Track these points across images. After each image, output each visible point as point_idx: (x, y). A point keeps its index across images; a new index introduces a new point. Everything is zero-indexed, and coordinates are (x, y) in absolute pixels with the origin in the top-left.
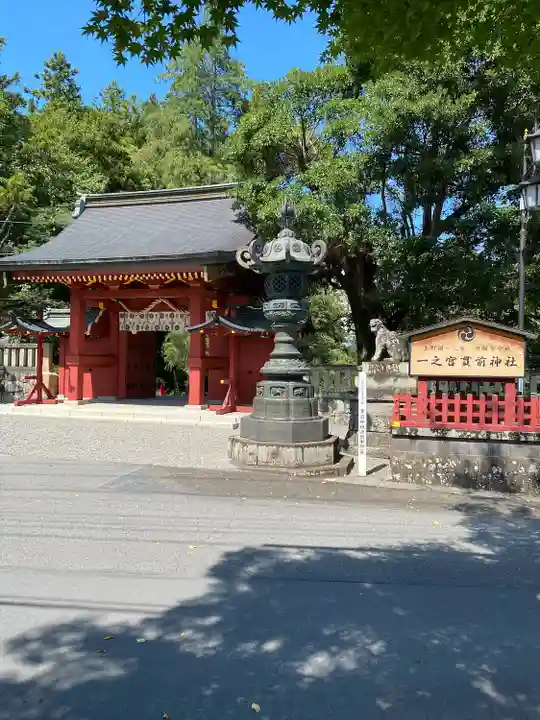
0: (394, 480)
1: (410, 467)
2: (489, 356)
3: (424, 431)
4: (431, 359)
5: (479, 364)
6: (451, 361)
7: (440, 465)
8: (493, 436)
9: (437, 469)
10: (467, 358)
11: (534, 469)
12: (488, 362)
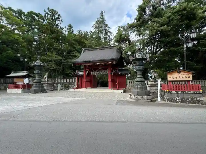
0: (168, 102)
1: (171, 99)
2: (184, 76)
3: (173, 92)
4: (172, 78)
5: (182, 78)
6: (176, 78)
8: (189, 92)
9: (177, 99)
10: (180, 77)
11: (198, 99)
12: (184, 77)
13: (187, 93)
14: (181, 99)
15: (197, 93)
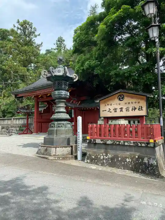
0: (87, 162)
1: (93, 157)
2: (131, 106)
3: (98, 141)
4: (108, 110)
5: (127, 111)
6: (115, 110)
7: (105, 157)
8: (126, 144)
9: (103, 159)
10: (122, 108)
11: (146, 160)
12: (130, 109)
13: (122, 145)
14: (112, 159)
15: (143, 145)
